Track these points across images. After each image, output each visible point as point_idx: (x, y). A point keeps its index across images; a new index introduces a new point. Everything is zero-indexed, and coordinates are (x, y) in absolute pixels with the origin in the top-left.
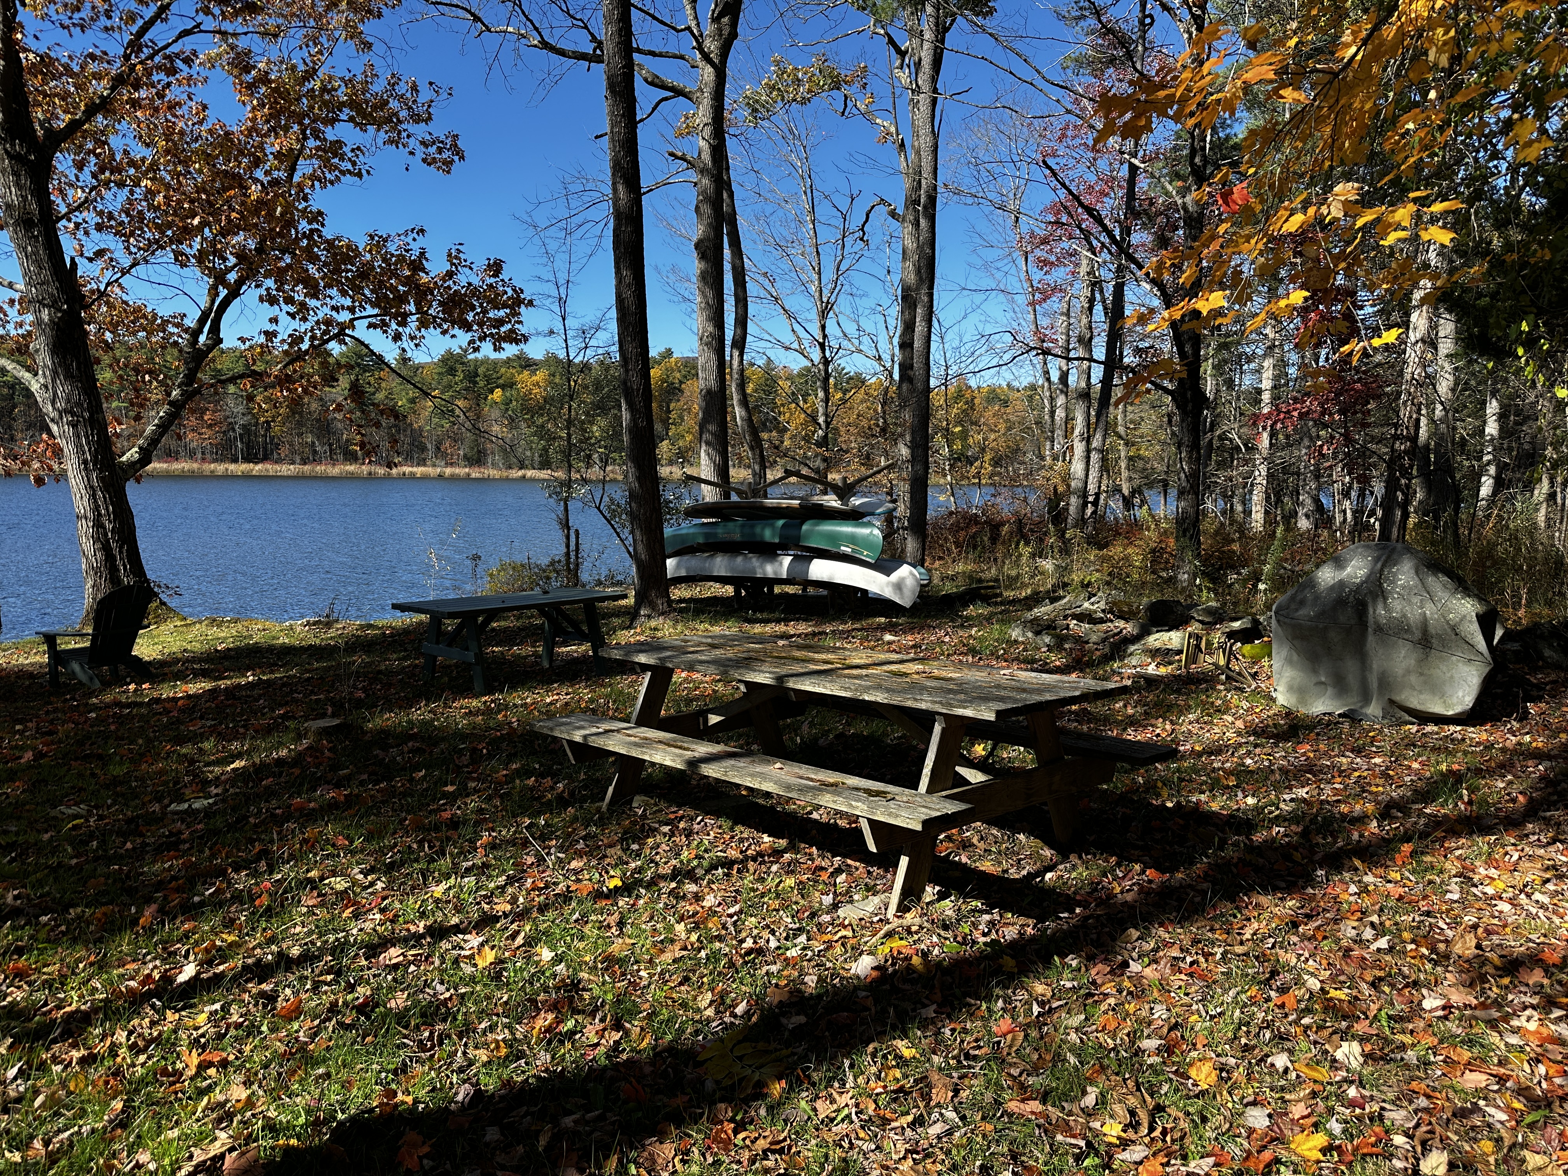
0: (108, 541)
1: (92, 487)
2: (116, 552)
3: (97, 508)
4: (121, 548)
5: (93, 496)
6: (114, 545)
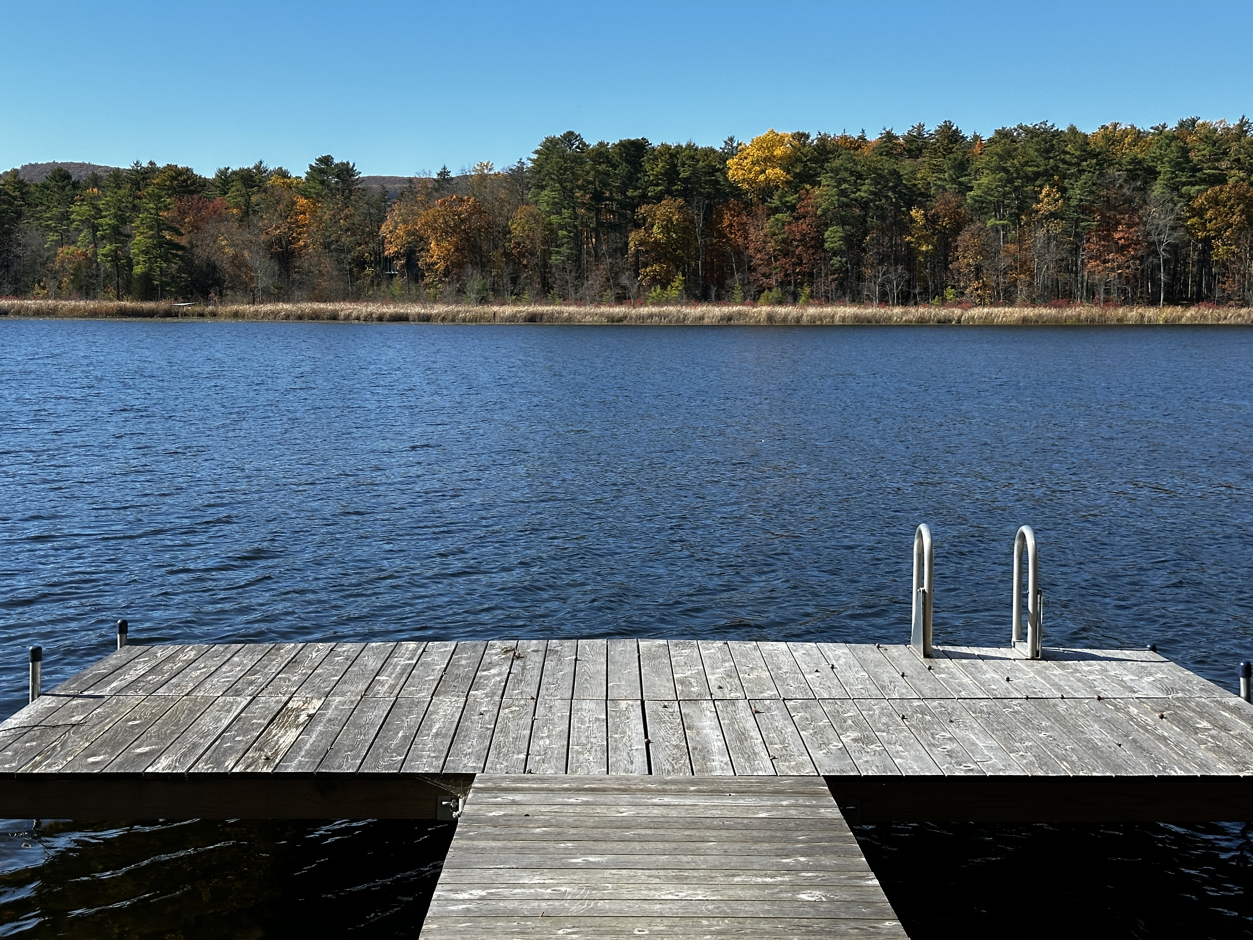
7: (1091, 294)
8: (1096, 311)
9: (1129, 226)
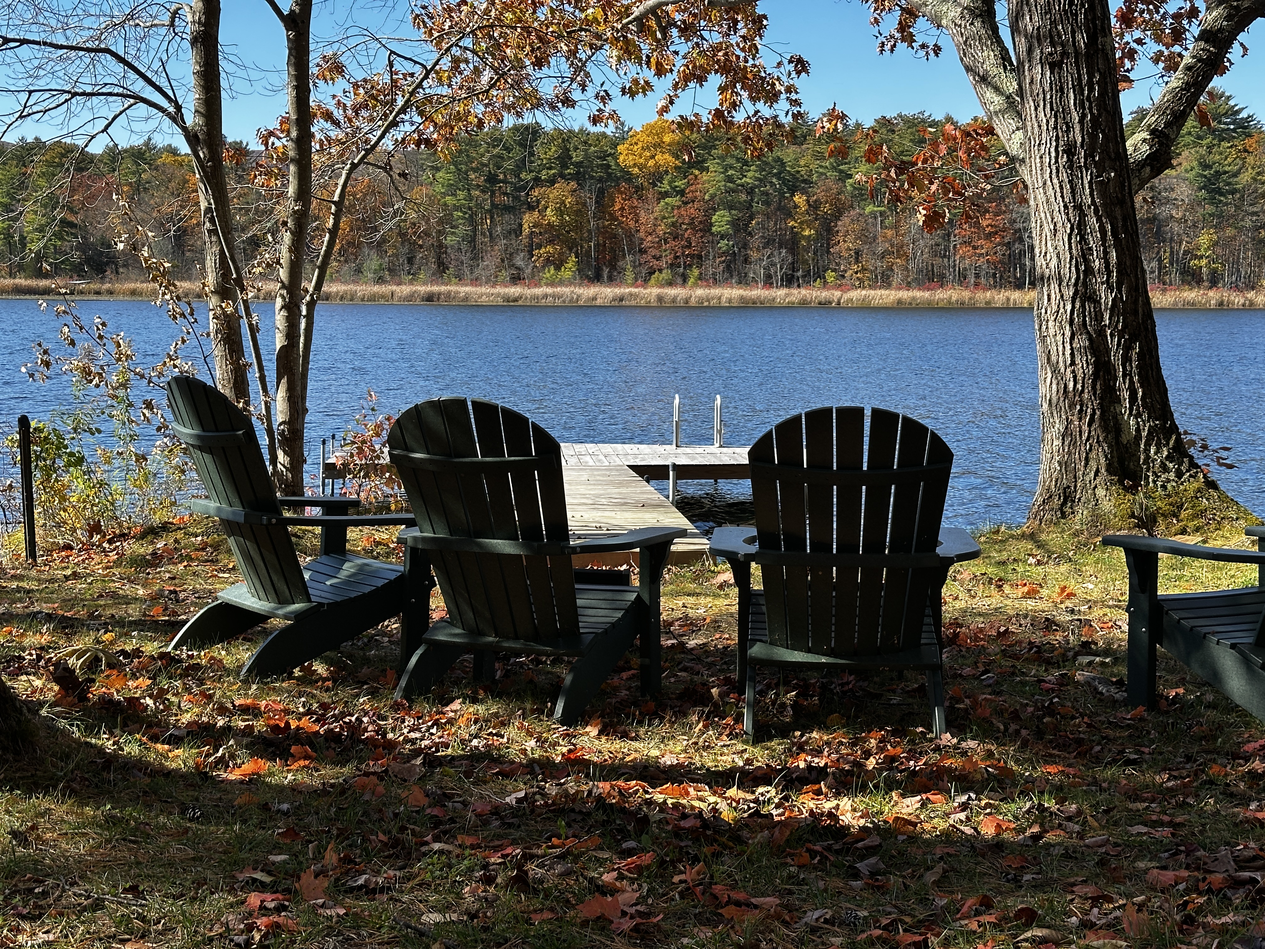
0: (1101, 332)
1: (1079, 207)
2: (1116, 357)
3: (1085, 254)
4: (1128, 348)
5: (1080, 228)
6: (1113, 342)
7: (962, 278)
8: (966, 294)
9: (997, 214)
